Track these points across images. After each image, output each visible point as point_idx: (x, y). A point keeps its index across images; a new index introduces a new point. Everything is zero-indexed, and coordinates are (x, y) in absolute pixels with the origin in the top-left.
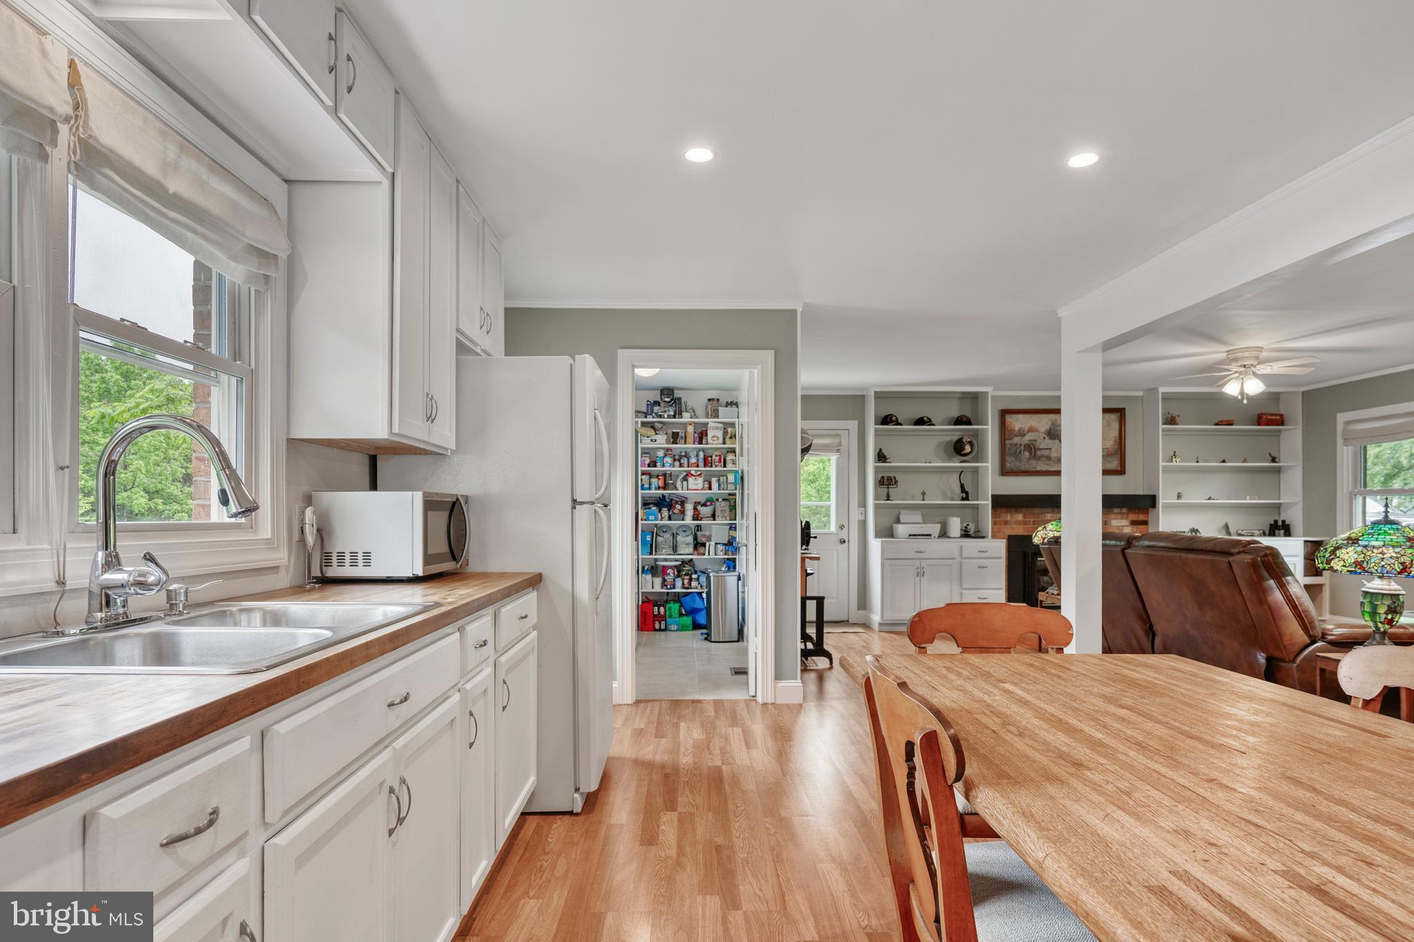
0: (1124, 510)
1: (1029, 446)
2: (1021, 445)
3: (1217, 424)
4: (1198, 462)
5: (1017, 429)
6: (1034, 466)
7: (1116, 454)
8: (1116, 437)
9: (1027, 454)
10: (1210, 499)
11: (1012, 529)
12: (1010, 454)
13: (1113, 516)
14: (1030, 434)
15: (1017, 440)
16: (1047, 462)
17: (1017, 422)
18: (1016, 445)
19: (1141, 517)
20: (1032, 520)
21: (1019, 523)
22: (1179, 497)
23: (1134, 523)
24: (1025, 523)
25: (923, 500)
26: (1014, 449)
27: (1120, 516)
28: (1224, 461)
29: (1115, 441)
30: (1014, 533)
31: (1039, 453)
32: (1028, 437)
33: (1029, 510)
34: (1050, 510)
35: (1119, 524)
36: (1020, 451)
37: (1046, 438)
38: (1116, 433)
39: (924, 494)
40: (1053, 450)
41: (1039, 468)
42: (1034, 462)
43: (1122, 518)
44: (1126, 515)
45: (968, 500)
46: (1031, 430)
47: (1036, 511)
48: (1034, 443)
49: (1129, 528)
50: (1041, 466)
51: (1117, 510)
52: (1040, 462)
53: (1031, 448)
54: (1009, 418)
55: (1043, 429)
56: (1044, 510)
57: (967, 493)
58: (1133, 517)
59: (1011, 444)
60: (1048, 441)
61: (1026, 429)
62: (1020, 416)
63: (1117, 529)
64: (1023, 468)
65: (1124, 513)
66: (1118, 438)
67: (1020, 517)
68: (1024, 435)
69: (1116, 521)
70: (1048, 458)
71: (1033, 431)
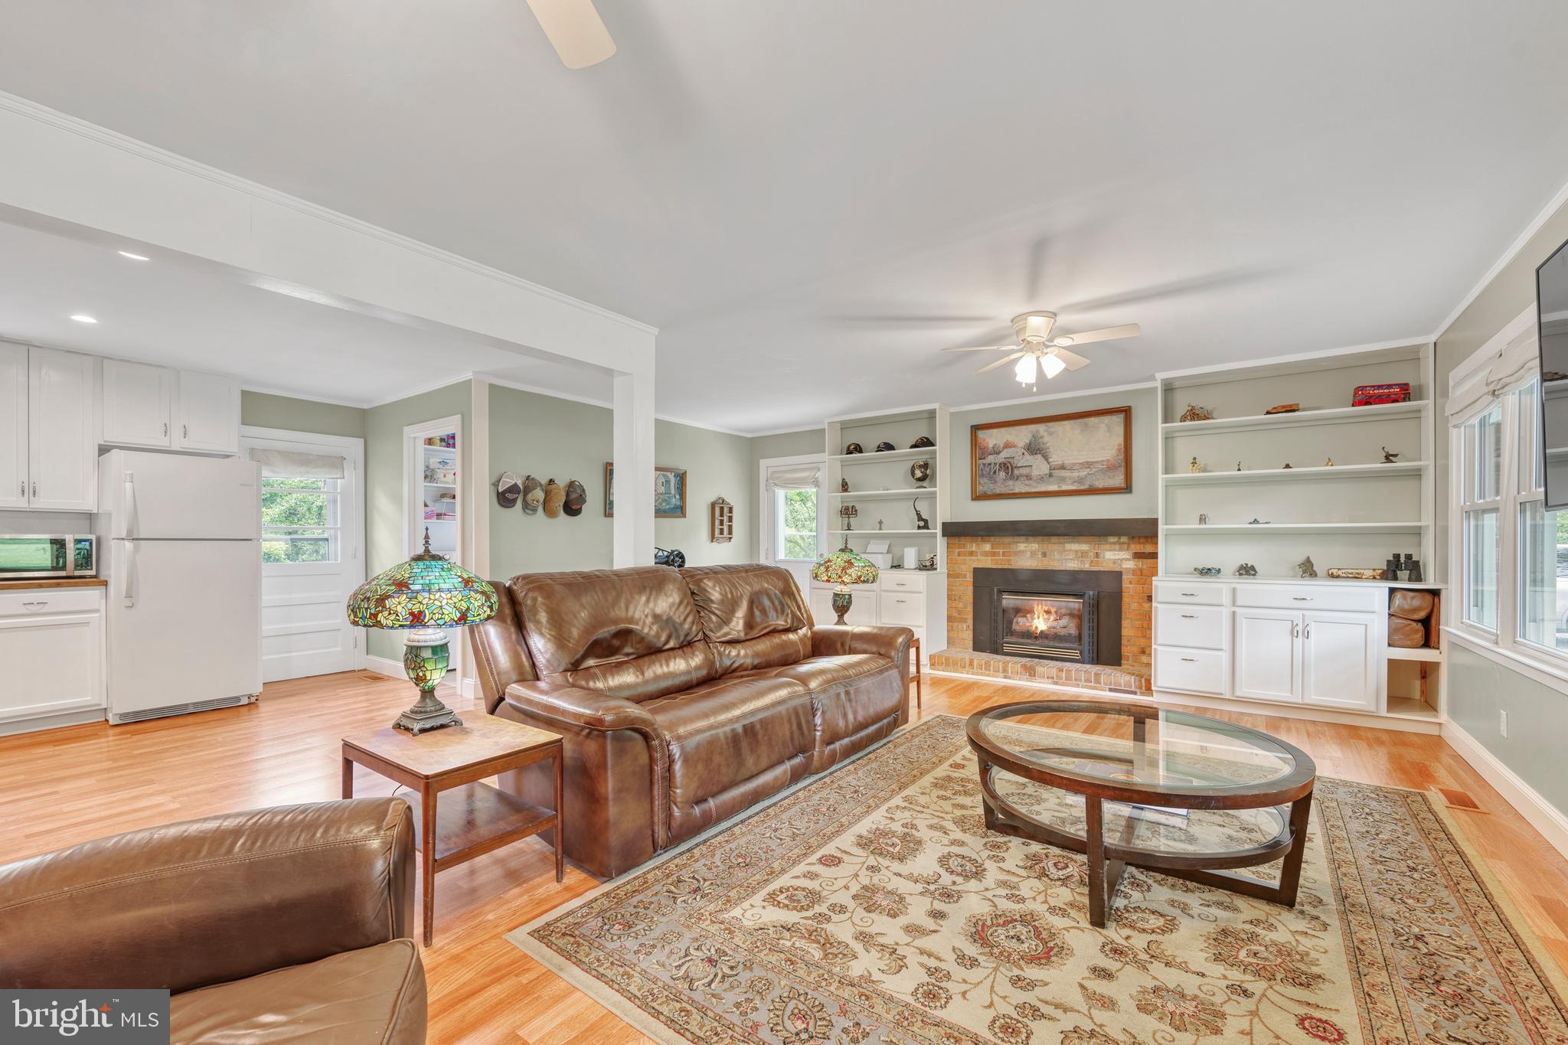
0: (1124, 539)
1: (1005, 464)
2: (996, 464)
3: (1268, 413)
4: (1239, 470)
5: (991, 446)
6: (1011, 487)
7: (1120, 466)
8: (1120, 445)
9: (1002, 474)
10: (1256, 521)
11: (979, 560)
12: (983, 475)
13: (1108, 546)
14: (1006, 450)
15: (990, 459)
16: (1027, 482)
17: (992, 439)
18: (990, 464)
19: (1148, 549)
20: (1001, 551)
21: (986, 554)
22: (1202, 519)
23: (1138, 556)
24: (994, 554)
25: (880, 529)
26: (988, 470)
27: (1117, 547)
28: (1288, 466)
29: (1119, 450)
30: (980, 565)
31: (1016, 472)
32: (1004, 454)
33: (998, 539)
34: (1023, 539)
35: (1117, 557)
36: (995, 472)
37: (1026, 453)
38: (1121, 440)
39: (881, 523)
40: (1034, 467)
41: (1017, 490)
42: (1010, 483)
43: (1121, 550)
44: (1126, 546)
45: (928, 528)
46: (1008, 445)
47: (1007, 540)
48: (1011, 460)
49: (1131, 562)
50: (1019, 487)
51: (1112, 539)
52: (1018, 483)
53: (1007, 467)
54: (981, 434)
55: (1022, 444)
56: (1017, 539)
57: (926, 521)
58: (1137, 548)
59: (984, 464)
60: (1027, 456)
61: (1002, 446)
62: (995, 431)
63: (1114, 563)
64: (998, 492)
65: (1124, 543)
66: (1122, 447)
67: (987, 547)
68: (999, 453)
69: (1112, 553)
70: (1029, 477)
71: (1010, 447)
